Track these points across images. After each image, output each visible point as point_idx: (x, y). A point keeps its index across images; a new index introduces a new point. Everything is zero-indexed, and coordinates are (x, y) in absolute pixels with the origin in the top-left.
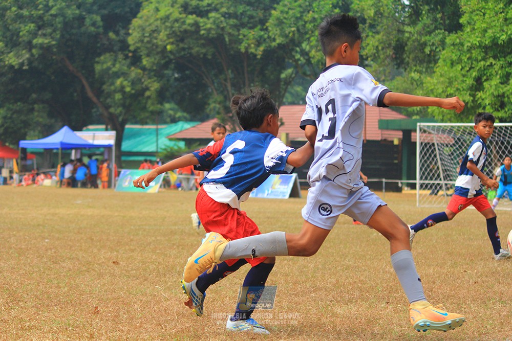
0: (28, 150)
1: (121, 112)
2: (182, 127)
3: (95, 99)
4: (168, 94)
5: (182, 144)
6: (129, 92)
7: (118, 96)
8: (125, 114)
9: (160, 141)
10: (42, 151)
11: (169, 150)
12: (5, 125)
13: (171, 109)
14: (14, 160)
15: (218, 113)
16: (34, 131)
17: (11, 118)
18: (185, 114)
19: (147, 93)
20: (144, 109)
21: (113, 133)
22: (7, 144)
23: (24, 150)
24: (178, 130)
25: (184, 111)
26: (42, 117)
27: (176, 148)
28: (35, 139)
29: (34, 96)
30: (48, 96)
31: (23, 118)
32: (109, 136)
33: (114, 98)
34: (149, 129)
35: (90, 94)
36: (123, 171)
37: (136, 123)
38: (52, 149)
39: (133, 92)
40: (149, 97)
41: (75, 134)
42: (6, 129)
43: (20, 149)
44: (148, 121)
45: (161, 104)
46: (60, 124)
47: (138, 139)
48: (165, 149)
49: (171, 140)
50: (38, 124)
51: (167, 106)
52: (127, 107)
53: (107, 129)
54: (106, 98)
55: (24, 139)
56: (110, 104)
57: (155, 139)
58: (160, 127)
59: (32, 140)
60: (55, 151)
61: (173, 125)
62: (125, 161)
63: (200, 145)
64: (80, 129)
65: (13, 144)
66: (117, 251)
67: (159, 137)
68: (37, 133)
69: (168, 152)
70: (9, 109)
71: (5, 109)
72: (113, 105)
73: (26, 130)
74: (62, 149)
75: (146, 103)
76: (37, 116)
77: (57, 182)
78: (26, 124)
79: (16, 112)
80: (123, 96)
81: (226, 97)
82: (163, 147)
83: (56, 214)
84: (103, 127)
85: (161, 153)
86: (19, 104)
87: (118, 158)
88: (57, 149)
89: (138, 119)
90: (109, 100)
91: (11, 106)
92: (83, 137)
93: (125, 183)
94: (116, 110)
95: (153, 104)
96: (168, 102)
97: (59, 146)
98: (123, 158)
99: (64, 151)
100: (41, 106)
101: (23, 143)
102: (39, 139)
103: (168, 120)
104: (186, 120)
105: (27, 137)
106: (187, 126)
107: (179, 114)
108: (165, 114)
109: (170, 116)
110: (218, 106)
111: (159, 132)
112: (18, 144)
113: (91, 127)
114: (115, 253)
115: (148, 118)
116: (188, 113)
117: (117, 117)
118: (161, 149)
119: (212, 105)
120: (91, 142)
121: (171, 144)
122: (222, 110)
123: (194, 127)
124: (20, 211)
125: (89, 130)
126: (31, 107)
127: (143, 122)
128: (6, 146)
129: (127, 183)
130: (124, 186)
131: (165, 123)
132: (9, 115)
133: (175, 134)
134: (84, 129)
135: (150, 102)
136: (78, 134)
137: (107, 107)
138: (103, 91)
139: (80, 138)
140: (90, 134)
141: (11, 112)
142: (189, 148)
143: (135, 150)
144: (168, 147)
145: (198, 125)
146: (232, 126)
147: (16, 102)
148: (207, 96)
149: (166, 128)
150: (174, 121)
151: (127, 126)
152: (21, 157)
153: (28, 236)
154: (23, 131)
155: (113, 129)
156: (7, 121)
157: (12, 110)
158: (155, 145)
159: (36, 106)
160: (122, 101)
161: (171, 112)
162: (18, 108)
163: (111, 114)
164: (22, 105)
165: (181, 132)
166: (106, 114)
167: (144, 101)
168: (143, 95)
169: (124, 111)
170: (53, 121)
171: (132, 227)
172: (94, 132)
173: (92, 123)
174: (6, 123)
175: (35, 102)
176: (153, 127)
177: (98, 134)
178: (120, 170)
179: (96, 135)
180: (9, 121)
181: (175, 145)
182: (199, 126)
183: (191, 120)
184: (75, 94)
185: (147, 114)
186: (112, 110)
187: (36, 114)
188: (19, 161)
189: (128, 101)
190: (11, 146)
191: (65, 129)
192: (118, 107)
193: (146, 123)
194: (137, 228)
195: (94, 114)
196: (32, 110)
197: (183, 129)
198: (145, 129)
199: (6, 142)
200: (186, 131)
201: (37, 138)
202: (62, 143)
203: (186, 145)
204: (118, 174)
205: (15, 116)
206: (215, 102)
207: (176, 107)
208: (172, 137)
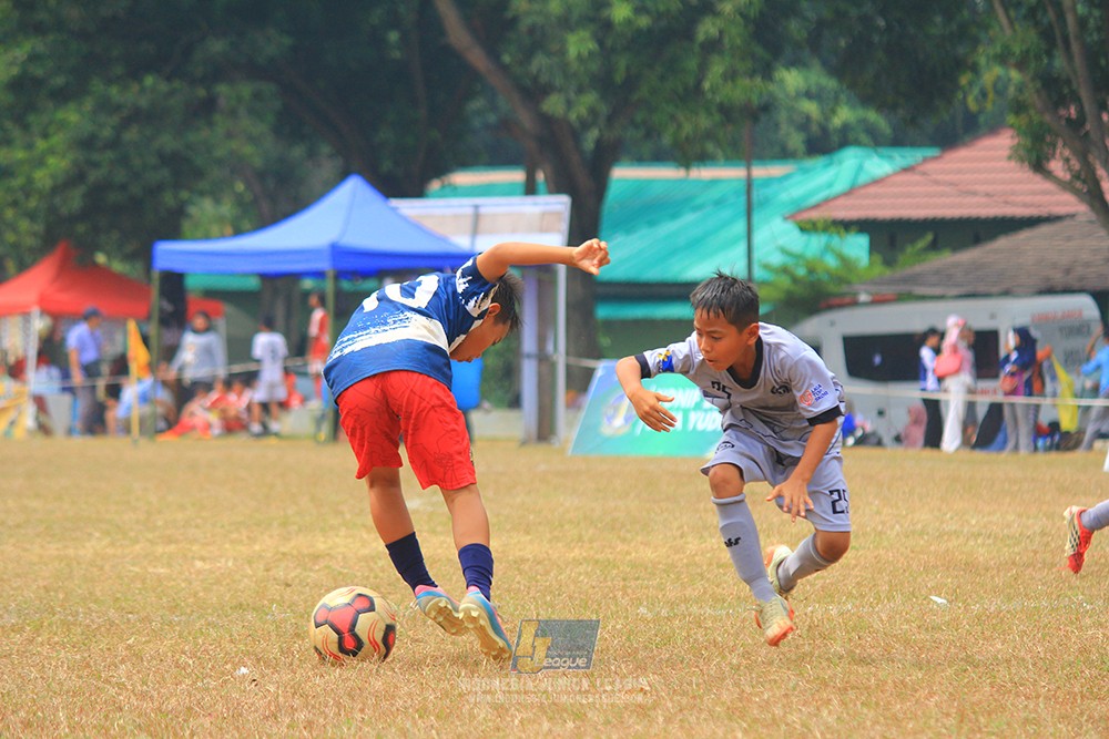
0: (194, 282)
1: (593, 111)
2: (860, 168)
3: (477, 57)
4: (795, 28)
5: (857, 247)
6: (629, 22)
7: (578, 44)
8: (610, 119)
9: (759, 237)
10: (252, 283)
11: (801, 272)
12: (94, 176)
13: (808, 95)
14: (132, 326)
15: (1019, 108)
16: (217, 201)
17: (114, 144)
18: (872, 116)
19: (707, 28)
20: (692, 95)
21: (561, 204)
22: (101, 258)
23: (173, 283)
24: (840, 187)
25: (866, 100)
26: (252, 139)
27: (831, 262)
28: (222, 236)
29: (217, 46)
30: (272, 43)
31: (167, 141)
32: (543, 214)
33: (563, 52)
34: (714, 182)
35: (458, 34)
36: (601, 368)
37: (659, 157)
38: (297, 276)
39: (644, 22)
40: (713, 46)
41: (394, 209)
42: (97, 193)
43: (156, 275)
44: (710, 147)
45: (767, 72)
46: (328, 168)
47: (669, 227)
48: (785, 270)
49: (807, 227)
50: (237, 166)
51: (792, 79)
52: (618, 93)
53: (530, 189)
54: (529, 54)
55: (174, 234)
56: (544, 79)
57: (740, 226)
58: (759, 172)
59: (207, 237)
60: (308, 284)
61: (818, 162)
62: (609, 325)
63: (934, 246)
64: (416, 190)
65: (129, 257)
66: (579, 716)
67: (756, 218)
68: (227, 209)
69: (795, 280)
70: (105, 106)
71: (89, 104)
72: (558, 81)
73: (184, 195)
74: (340, 275)
75: (703, 68)
76: (229, 135)
77: (319, 421)
78: (184, 171)
79: (136, 116)
80: (601, 43)
81: (1047, 35)
82: (777, 259)
83: (316, 557)
84: (517, 176)
85: (764, 283)
86: (149, 80)
87: (581, 309)
88: (319, 275)
89: (667, 140)
90: (539, 62)
91: (114, 91)
92: (429, 224)
93: (610, 419)
94: (569, 104)
95: (731, 76)
96: (795, 63)
97: (324, 265)
98: (604, 312)
99: (346, 285)
100: (246, 90)
101: (169, 254)
102: (238, 232)
103: (796, 140)
104: (877, 141)
105: (186, 226)
106: (878, 165)
107: (844, 115)
108: (782, 116)
109: (804, 124)
110: (1015, 75)
111: (759, 195)
112: (145, 255)
113: (462, 178)
114: (570, 725)
115: (709, 135)
116: (881, 107)
117: (576, 135)
118: (766, 267)
119: (991, 74)
120: (462, 242)
121: (813, 245)
122: (1031, 96)
123: (906, 170)
124: (160, 549)
125: (456, 191)
126: (201, 92)
127: (687, 154)
128: (95, 265)
129: (619, 421)
130: (606, 430)
131: (784, 154)
132: (107, 133)
133: (827, 201)
134: (435, 185)
135: (717, 68)
136: (408, 207)
137: (534, 92)
138: (514, 21)
139: (417, 227)
140: (461, 206)
141: (115, 120)
142: (889, 262)
143: (653, 274)
144: (798, 257)
145: (925, 160)
146: (1076, 164)
147: (135, 73)
148: (967, 34)
149: (786, 177)
150: (822, 144)
151: (620, 173)
152: (162, 311)
153: (193, 655)
154: (168, 199)
155: (556, 188)
156: (96, 157)
157: (118, 108)
158: (742, 248)
159: (222, 89)
160: (594, 67)
161: (811, 108)
162: (144, 102)
163: (547, 120)
164: (163, 87)
165: (850, 192)
166: (525, 119)
167: (692, 64)
168: (688, 34)
169: (604, 109)
170: (298, 152)
171: (642, 610)
172: (478, 201)
173: (467, 162)
174: (96, 165)
175: (218, 72)
176: (732, 174)
177: (492, 206)
178: (589, 363)
179: (483, 210)
180: (109, 155)
181: (828, 248)
182: (930, 166)
183: (898, 141)
184: (393, 36)
185: (704, 122)
186: (554, 105)
187: (222, 124)
188: (152, 329)
189: (622, 63)
190: (118, 267)
191: (354, 190)
192: (580, 90)
193: (703, 158)
194: (664, 613)
195: (477, 123)
196: (208, 107)
197: (863, 179)
198: (699, 181)
199: (97, 247)
200: (872, 190)
201: (229, 230)
202: (337, 251)
203: (873, 248)
204: (580, 381)
205: (131, 135)
206: (1002, 59)
207: (831, 83)
208: (814, 215)
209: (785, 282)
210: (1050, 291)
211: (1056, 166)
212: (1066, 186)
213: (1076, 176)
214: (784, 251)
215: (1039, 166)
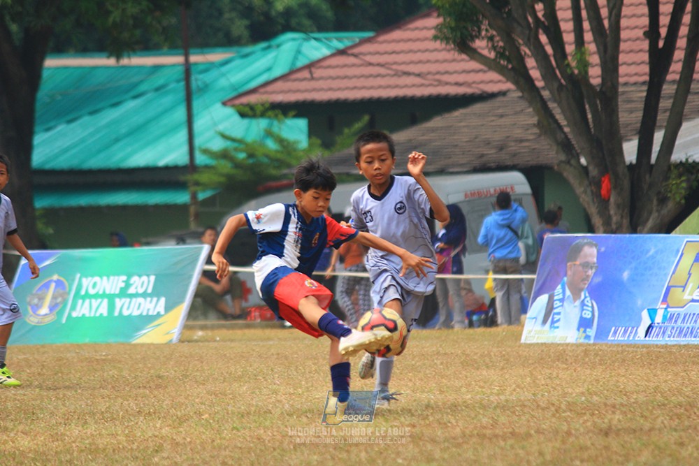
5: (296, 130)
9: (200, 124)
11: (242, 156)
24: (277, 72)
27: (271, 145)
48: (224, 155)
49: (247, 112)
57: (181, 113)
67: (196, 104)
69: (237, 165)
82: (218, 145)
85: (207, 167)
87: (23, 199)
98: (42, 202)
106: (316, 48)
111: (197, 80)
118: (206, 152)
121: (253, 130)
129: (44, 310)
133: (265, 85)
142: (327, 145)
144: (238, 142)
149: (225, 62)
151: (51, 63)
158: (183, 135)
181: (269, 133)
182: (365, 48)
197: (299, 64)
203: (312, 132)
208: (252, 99)
209: (226, 166)
210: (484, 169)
211: (480, 44)
212: (491, 65)
213: (501, 54)
214: (224, 137)
215: (464, 45)
